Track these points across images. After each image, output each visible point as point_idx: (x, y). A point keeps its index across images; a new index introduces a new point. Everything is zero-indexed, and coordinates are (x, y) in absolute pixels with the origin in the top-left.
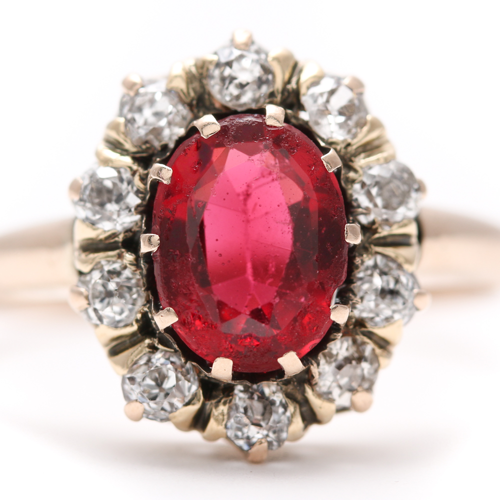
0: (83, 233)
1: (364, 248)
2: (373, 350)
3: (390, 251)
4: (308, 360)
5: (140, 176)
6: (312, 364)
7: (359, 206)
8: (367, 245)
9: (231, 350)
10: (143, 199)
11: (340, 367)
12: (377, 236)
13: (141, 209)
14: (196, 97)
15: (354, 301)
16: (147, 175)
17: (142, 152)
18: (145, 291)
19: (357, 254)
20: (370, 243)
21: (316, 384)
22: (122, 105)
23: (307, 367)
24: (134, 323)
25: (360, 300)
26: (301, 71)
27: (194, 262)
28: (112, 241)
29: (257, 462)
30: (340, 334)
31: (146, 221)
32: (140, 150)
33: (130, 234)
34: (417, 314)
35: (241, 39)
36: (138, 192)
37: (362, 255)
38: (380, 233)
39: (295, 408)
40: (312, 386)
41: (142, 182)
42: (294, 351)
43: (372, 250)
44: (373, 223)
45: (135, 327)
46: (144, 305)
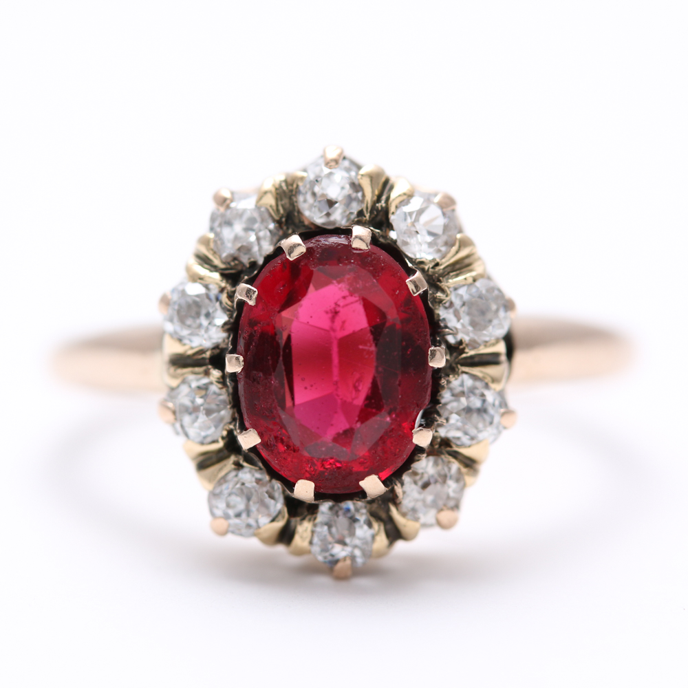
0: (172, 348)
1: (451, 369)
2: (459, 470)
3: (476, 371)
4: (392, 480)
5: (228, 293)
6: (396, 485)
7: (446, 327)
8: (454, 365)
9: (313, 473)
10: (231, 316)
11: (425, 486)
12: (464, 355)
13: (227, 327)
14: (285, 215)
15: (439, 422)
16: (234, 292)
17: (231, 269)
18: (231, 408)
19: (443, 375)
20: (457, 363)
21: (400, 503)
22: (213, 219)
23: (390, 488)
24: (220, 440)
25: (445, 421)
26: (392, 188)
27: (277, 385)
28: (200, 357)
29: (341, 578)
30: (425, 455)
31: (232, 339)
32: (228, 266)
33: (217, 351)
34: (505, 433)
35: (332, 154)
36: (225, 309)
37: (448, 376)
38: (467, 353)
39: (379, 526)
40: (397, 505)
41: (229, 300)
42: (376, 474)
43: (459, 369)
44: (461, 342)
45: (221, 444)
46: (230, 423)
